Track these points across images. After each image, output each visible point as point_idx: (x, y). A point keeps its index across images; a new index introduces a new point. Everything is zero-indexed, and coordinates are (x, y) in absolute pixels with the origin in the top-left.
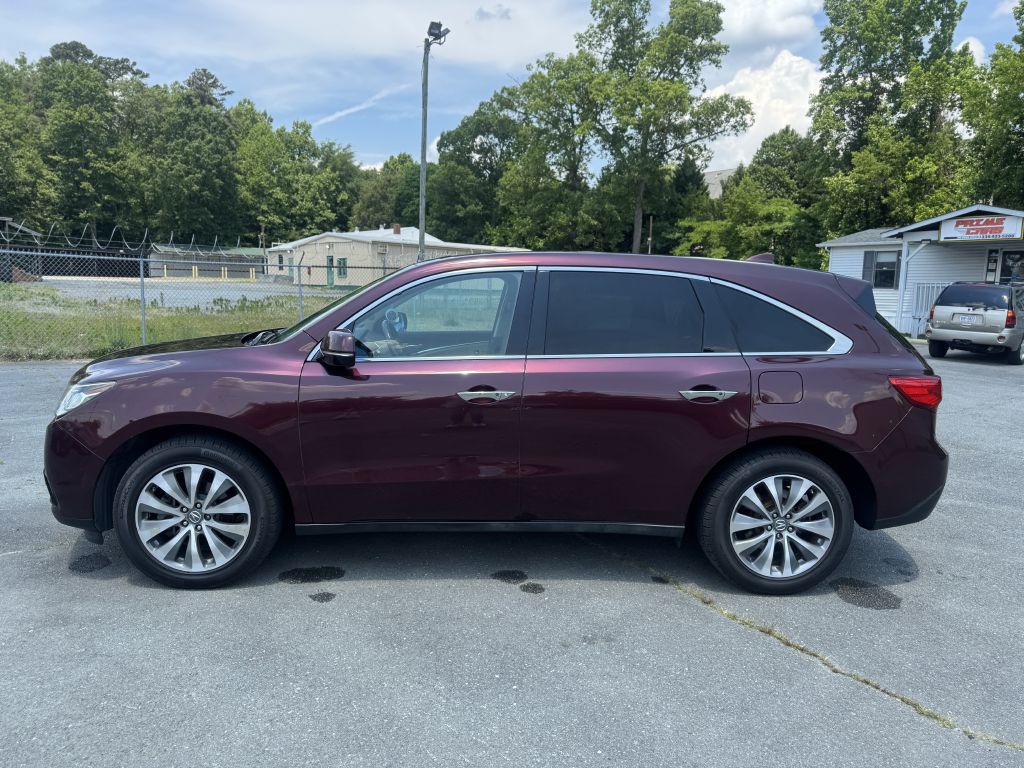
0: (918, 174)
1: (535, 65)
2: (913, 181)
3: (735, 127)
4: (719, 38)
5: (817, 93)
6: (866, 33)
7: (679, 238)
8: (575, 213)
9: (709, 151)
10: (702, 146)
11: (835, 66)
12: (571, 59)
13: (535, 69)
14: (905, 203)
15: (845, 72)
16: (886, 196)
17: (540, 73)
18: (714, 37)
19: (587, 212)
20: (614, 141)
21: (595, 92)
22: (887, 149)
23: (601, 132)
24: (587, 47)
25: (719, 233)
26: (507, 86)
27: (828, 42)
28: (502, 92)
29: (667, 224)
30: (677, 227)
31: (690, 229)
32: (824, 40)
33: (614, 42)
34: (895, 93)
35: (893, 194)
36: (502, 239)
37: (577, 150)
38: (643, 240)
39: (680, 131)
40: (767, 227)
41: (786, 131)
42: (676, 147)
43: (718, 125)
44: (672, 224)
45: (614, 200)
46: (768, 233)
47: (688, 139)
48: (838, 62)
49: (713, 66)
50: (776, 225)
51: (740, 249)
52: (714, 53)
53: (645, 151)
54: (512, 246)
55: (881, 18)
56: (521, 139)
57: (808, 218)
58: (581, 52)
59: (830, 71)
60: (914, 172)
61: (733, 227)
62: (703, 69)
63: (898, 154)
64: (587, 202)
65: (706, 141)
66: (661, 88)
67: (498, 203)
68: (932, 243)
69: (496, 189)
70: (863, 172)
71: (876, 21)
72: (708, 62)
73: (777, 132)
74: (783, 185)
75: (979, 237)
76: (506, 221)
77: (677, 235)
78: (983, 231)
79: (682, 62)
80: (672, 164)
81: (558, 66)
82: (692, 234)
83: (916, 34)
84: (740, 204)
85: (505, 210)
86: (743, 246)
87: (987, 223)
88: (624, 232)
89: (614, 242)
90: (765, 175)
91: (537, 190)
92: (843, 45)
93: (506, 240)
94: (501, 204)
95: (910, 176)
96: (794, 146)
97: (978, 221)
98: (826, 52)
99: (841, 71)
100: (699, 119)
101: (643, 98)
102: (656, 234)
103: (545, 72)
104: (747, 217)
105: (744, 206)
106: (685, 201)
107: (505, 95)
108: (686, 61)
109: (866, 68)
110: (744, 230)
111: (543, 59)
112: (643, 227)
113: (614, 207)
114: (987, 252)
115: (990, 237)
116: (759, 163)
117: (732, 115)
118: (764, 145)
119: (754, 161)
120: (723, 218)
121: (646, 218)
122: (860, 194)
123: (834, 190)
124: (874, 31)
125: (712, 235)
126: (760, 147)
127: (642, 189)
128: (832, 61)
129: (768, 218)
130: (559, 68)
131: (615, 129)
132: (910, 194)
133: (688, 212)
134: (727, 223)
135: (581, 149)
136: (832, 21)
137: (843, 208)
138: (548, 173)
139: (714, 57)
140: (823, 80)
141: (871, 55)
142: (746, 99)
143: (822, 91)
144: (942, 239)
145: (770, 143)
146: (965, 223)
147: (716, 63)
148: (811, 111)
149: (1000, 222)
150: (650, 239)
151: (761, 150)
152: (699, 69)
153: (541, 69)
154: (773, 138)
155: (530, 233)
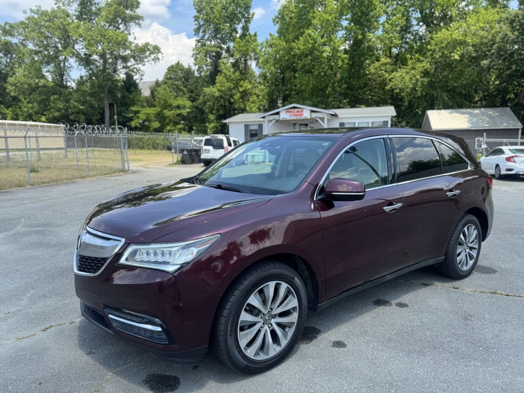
0: (244, 89)
1: (29, 12)
2: (242, 92)
3: (154, 60)
4: (139, 11)
5: (194, 47)
6: (215, 20)
7: (132, 117)
8: (67, 101)
9: (142, 71)
10: (138, 68)
11: (201, 34)
12: (53, 11)
13: (29, 14)
14: (240, 102)
15: (206, 37)
16: (233, 98)
17: (33, 17)
18: (136, 10)
19: (76, 101)
20: (86, 61)
21: (73, 32)
22: (231, 76)
23: (77, 55)
24: (62, 5)
25: (154, 114)
26: (9, 22)
27: (196, 22)
28: (5, 25)
29: (124, 108)
30: (130, 110)
31: (138, 112)
32: (195, 21)
33: (79, 5)
34: (228, 51)
35: (235, 97)
36: (15, 116)
37: (62, 65)
38: (111, 117)
39: (125, 59)
40: (179, 112)
41: (178, 63)
42: (124, 67)
43: (146, 57)
44: (127, 109)
45: (91, 95)
46: (179, 115)
47: (129, 64)
48: (202, 32)
49: (137, 26)
50: (182, 111)
51: (166, 123)
52: (137, 19)
53: (105, 69)
54: (23, 120)
55: (220, 14)
56: (21, 55)
57: (197, 108)
58: (59, 7)
59: (198, 36)
60: (242, 88)
61: (161, 111)
62: (132, 27)
63: (235, 79)
64: (75, 96)
65: (140, 66)
66: (114, 35)
67: (9, 93)
68: (277, 121)
69: (6, 85)
70: (221, 86)
71: (218, 15)
72: (134, 24)
73: (174, 64)
74: (181, 90)
75: (295, 118)
76: (16, 105)
77: (131, 115)
78: (296, 115)
79: (120, 21)
80: (122, 76)
81: (44, 14)
82: (139, 115)
83: (235, 23)
84: (164, 100)
85: (14, 98)
86: (167, 121)
87: (297, 112)
88: (100, 113)
89: (94, 119)
90: (172, 85)
91: (38, 87)
92: (203, 25)
93: (17, 117)
94: (12, 94)
95: (241, 90)
96: (183, 72)
97: (294, 111)
98: (196, 27)
99: (204, 37)
100: (135, 53)
101: (102, 39)
102: (119, 114)
103: (36, 16)
104: (167, 106)
105: (165, 101)
106: (131, 96)
107: (7, 27)
108: (122, 22)
109: (215, 37)
110: (167, 113)
111: (34, 8)
112: (110, 110)
113: (93, 99)
114: (293, 124)
115: (299, 118)
116: (167, 78)
117: (152, 53)
118: (168, 69)
119: (165, 78)
120: (155, 106)
121: (111, 105)
122: (221, 97)
123: (209, 94)
124: (218, 19)
125: (151, 115)
126: (167, 71)
127: (107, 90)
128: (199, 32)
129: (178, 107)
130: (46, 16)
131: (85, 54)
132: (242, 97)
133: (133, 103)
134: (158, 109)
135: (64, 64)
136: (198, 12)
137: (214, 104)
138: (43, 77)
139: (137, 21)
140: (196, 40)
141: (217, 30)
142: (158, 46)
143: (196, 46)
144: (281, 119)
145: (172, 69)
146: (289, 112)
147: (139, 25)
148: (193, 55)
149: (302, 111)
150: (116, 117)
151: (167, 72)
152: (130, 26)
153: (33, 14)
154: (172, 67)
155: (37, 113)
